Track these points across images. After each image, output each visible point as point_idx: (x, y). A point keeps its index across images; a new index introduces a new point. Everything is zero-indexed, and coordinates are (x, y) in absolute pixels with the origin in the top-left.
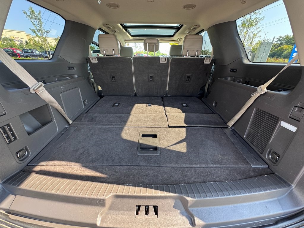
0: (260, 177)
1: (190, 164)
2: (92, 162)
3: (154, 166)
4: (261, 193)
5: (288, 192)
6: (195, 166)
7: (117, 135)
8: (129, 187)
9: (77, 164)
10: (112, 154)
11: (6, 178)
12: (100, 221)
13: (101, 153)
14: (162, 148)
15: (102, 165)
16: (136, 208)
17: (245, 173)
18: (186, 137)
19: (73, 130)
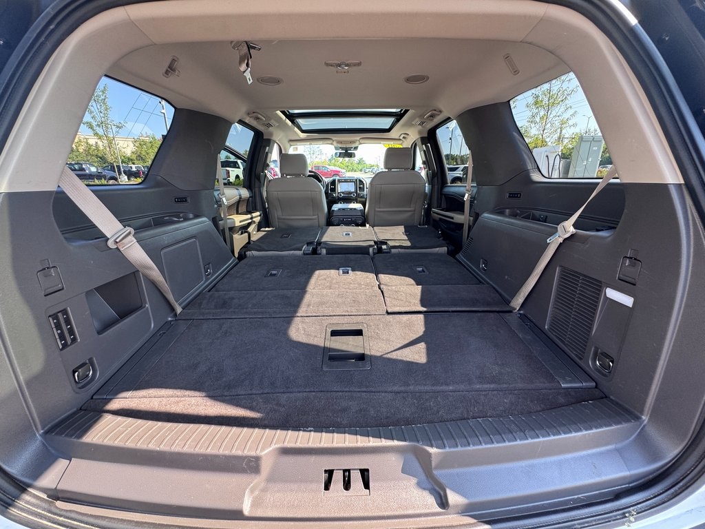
0: (578, 405)
1: (433, 385)
2: (229, 386)
3: (359, 392)
4: (579, 434)
5: (637, 433)
6: (444, 388)
7: (279, 332)
8: (308, 433)
9: (197, 394)
10: (270, 371)
11: (50, 423)
12: (249, 506)
13: (247, 370)
14: (376, 357)
15: (250, 392)
16: (324, 476)
17: (548, 399)
18: (424, 332)
19: (182, 327)
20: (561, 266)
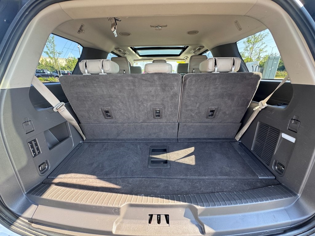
0: (267, 187)
1: (199, 176)
2: (107, 174)
3: (165, 178)
4: (267, 202)
5: (295, 202)
6: (204, 177)
7: (129, 149)
8: (142, 197)
9: (93, 177)
10: (124, 167)
11: (29, 188)
12: (115, 229)
13: (114, 166)
14: (172, 161)
15: (116, 177)
16: (149, 217)
17: (252, 184)
18: (194, 150)
19: (86, 146)
20: (260, 121)
